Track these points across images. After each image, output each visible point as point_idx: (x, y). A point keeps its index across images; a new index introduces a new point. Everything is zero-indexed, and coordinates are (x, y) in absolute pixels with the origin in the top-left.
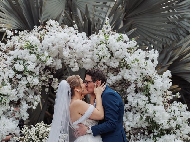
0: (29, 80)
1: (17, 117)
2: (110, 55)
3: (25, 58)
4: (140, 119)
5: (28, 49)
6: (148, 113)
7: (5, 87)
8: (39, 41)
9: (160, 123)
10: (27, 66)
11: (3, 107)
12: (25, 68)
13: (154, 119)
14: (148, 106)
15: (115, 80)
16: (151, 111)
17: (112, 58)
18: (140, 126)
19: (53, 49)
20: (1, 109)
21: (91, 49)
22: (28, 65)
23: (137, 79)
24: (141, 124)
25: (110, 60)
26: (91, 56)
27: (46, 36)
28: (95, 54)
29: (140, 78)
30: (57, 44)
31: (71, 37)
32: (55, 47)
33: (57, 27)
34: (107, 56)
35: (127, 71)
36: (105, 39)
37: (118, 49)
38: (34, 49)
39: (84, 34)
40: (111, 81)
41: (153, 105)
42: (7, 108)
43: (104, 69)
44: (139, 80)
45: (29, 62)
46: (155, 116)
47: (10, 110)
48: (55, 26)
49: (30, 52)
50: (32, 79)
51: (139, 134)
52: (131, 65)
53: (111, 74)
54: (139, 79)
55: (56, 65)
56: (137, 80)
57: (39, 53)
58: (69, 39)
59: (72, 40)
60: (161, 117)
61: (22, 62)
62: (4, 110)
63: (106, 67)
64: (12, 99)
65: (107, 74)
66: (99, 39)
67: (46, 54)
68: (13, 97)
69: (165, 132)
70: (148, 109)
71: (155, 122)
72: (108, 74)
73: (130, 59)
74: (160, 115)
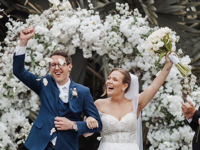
0: (37, 71)
1: (27, 107)
2: (123, 41)
3: (33, 48)
4: (155, 110)
5: (35, 39)
6: (163, 104)
7: (12, 80)
8: (47, 30)
9: (174, 115)
10: (34, 56)
11: (12, 99)
12: (32, 59)
13: (169, 110)
14: (163, 96)
15: (130, 66)
16: (165, 102)
17: (126, 43)
18: (157, 116)
19: (63, 37)
20: (10, 102)
21: (101, 36)
22: (36, 55)
23: (151, 67)
24: (158, 114)
25: (125, 45)
26: (101, 44)
27: (55, 23)
28: (106, 42)
29: (154, 66)
30: (66, 31)
31: (82, 22)
32: (64, 35)
33: (69, 10)
34: (119, 43)
35: (141, 58)
36: (118, 24)
37: (131, 35)
38: (42, 38)
39: (97, 17)
40: (126, 67)
41: (169, 94)
42: (15, 100)
43: (119, 55)
44: (153, 69)
45: (36, 53)
46: (169, 107)
47: (18, 102)
48: (67, 9)
49: (38, 41)
50: (39, 70)
51: (157, 124)
52: (143, 54)
53: (127, 59)
54: (152, 67)
55: (68, 51)
56: (151, 69)
57: (48, 42)
58: (80, 24)
59: (82, 27)
60: (175, 109)
61: (30, 51)
62: (13, 102)
63: (120, 53)
64: (20, 91)
65: (123, 59)
66: (111, 25)
67: (54, 43)
68: (21, 89)
69: (183, 123)
70: (162, 99)
71: (170, 114)
72: (125, 59)
73: (142, 47)
74: (175, 106)
